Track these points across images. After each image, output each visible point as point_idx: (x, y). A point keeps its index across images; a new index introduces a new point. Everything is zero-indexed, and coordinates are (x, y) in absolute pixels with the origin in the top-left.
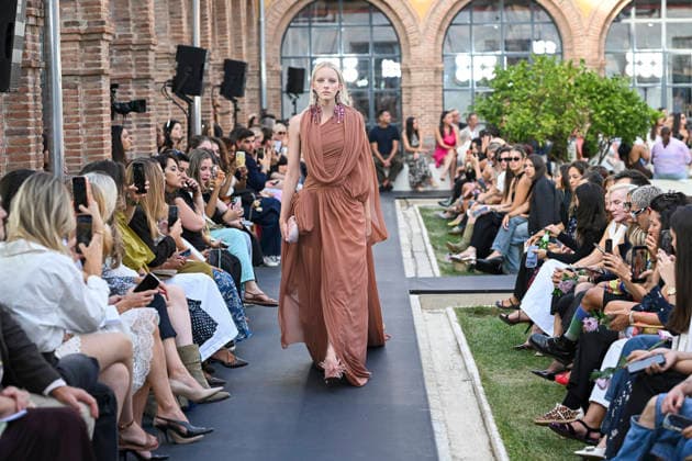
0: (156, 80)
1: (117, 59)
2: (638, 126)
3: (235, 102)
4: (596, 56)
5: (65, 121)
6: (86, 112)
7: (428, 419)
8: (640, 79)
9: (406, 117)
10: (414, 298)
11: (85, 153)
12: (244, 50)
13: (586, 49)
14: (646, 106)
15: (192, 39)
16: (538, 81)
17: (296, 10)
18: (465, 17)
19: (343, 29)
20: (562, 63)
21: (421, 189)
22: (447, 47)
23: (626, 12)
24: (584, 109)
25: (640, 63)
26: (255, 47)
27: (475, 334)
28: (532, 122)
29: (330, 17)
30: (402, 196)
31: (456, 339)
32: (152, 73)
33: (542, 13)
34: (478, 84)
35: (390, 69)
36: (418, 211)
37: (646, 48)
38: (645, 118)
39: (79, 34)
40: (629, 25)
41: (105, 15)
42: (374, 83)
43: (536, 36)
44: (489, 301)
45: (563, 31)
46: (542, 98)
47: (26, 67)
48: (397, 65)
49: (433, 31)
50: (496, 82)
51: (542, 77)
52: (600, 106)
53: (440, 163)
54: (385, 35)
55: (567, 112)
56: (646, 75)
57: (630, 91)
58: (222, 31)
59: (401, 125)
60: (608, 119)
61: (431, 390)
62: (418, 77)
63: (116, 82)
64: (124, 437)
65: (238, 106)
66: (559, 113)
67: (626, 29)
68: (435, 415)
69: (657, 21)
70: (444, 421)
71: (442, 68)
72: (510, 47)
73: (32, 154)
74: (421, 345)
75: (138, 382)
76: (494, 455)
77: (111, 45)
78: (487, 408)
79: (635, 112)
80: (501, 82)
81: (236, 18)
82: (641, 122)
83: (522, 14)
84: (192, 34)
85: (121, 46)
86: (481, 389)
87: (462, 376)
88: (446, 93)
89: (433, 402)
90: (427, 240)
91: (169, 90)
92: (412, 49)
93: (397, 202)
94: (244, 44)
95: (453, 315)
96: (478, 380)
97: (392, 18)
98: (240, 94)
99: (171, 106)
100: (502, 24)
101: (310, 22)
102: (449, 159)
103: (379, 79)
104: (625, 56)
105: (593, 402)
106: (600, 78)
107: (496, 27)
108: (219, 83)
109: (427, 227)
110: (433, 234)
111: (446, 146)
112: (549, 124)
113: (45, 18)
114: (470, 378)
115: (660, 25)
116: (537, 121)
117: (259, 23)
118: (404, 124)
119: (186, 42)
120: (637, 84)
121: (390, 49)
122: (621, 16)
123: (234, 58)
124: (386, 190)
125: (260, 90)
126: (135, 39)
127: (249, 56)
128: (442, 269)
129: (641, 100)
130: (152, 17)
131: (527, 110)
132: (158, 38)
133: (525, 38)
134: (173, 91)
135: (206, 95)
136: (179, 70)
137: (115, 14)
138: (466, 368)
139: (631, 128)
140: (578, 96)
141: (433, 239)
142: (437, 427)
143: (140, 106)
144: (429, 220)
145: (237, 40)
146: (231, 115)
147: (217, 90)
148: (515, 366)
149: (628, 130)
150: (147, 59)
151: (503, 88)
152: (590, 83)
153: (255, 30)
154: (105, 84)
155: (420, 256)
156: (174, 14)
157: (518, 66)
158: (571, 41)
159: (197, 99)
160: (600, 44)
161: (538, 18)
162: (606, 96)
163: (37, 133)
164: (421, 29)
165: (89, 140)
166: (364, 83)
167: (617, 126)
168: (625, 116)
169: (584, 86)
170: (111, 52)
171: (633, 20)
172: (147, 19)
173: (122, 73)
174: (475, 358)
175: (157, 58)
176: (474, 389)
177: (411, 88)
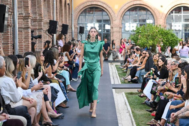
0: (44, 29)
1: (33, 24)
2: (175, 43)
3: (65, 36)
4: (164, 24)
5: (19, 40)
6: (24, 38)
7: (117, 123)
8: (176, 30)
9: (112, 40)
10: (114, 90)
11: (24, 49)
12: (68, 22)
13: (161, 22)
14: (177, 38)
15: (54, 18)
16: (148, 30)
17: (82, 11)
18: (128, 13)
19: (95, 16)
20: (154, 26)
21: (116, 60)
22: (123, 21)
23: (172, 12)
24: (160, 38)
25: (176, 26)
26: (71, 21)
27: (130, 100)
28: (146, 42)
29: (91, 13)
30: (111, 62)
31: (125, 101)
33: (149, 12)
34: (131, 31)
35: (107, 27)
36: (115, 66)
37: (177, 22)
38: (177, 41)
39: (23, 17)
40: (173, 16)
41: (30, 12)
42: (103, 31)
43: (148, 18)
44: (135, 91)
45: (155, 17)
46: (149, 35)
47: (8, 26)
48: (109, 26)
49: (119, 17)
50: (136, 31)
51: (149, 30)
52: (165, 38)
53: (121, 53)
54: (106, 18)
55: (156, 39)
56: (177, 29)
57: (173, 33)
58: (62, 16)
59: (110, 42)
60: (167, 41)
61: (118, 115)
62: (115, 29)
63: (33, 30)
65: (66, 37)
66: (153, 39)
67: (172, 17)
68: (119, 122)
69: (181, 14)
70: (122, 124)
71: (122, 27)
72: (140, 21)
73: (10, 49)
74: (116, 103)
75: (38, 112)
77: (32, 20)
78: (133, 120)
79: (174, 39)
80: (138, 31)
81: (66, 13)
82: (176, 42)
83: (143, 12)
84: (54, 17)
85: (34, 20)
86: (132, 115)
87: (127, 111)
88: (123, 34)
89: (119, 118)
90: (117, 74)
91: (47, 32)
92: (114, 22)
93: (109, 63)
94: (68, 20)
95: (124, 94)
96: (131, 113)
97: (107, 12)
98: (66, 33)
99: (47, 36)
100: (138, 15)
101: (86, 14)
102: (123, 51)
103: (104, 30)
104: (171, 24)
105: (162, 119)
106: (165, 30)
107: (136, 16)
108: (61, 30)
109: (117, 70)
110: (119, 72)
111: (123, 48)
112: (151, 42)
113: (14, 12)
114: (129, 112)
115: (181, 15)
116: (147, 42)
117: (72, 14)
118: (111, 42)
119: (52, 19)
120: (175, 32)
121: (108, 21)
122: (171, 13)
123: (65, 24)
124: (106, 60)
125: (72, 32)
126: (38, 18)
127: (69, 23)
128: (121, 82)
129: (176, 36)
130: (43, 12)
131: (145, 39)
132: (44, 18)
133: (144, 19)
134: (48, 33)
135: (57, 34)
136: (50, 27)
137: (33, 12)
138: (128, 109)
139: (173, 44)
140: (159, 35)
141: (119, 74)
142: (119, 125)
143: (40, 37)
144: (118, 68)
145: (66, 19)
146: (64, 39)
147: (60, 32)
148: (141, 109)
149: (172, 44)
150: (41, 24)
151: (138, 32)
152: (162, 31)
153: (71, 16)
154: (30, 31)
156: (49, 12)
157: (143, 27)
158: (157, 20)
159: (55, 35)
160: (165, 21)
161: (148, 13)
162: (166, 35)
163: (11, 44)
164: (116, 16)
165: (25, 46)
166: (100, 31)
167: (169, 43)
168: (172, 40)
169: (160, 32)
170: (31, 22)
171: (174, 14)
172: (41, 13)
173: (34, 28)
174: (130, 106)
175: (44, 24)
176: (130, 116)
177: (113, 32)
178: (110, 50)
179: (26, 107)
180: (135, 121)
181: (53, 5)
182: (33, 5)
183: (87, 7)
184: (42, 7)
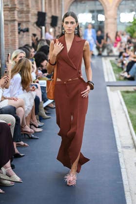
0: (32, 22)
1: (20, 16)
3: (55, 28)
5: (5, 34)
6: (11, 32)
7: (112, 125)
10: (108, 88)
11: (11, 44)
15: (42, 9)
18: (124, 2)
19: (87, 6)
26: (60, 12)
27: (126, 99)
31: (120, 100)
32: (30, 20)
34: (128, 23)
35: (101, 18)
36: (109, 61)
39: (8, 8)
41: (16, 2)
49: (114, 7)
50: (133, 22)
58: (50, 6)
61: (113, 116)
62: (110, 20)
63: (20, 23)
68: (114, 123)
70: (117, 125)
71: (117, 18)
74: (110, 102)
76: (131, 134)
77: (19, 11)
78: (130, 121)
81: (55, 3)
85: (21, 12)
86: (128, 116)
87: (122, 111)
89: (114, 119)
90: (112, 70)
91: (35, 25)
92: (108, 13)
93: (103, 59)
94: (57, 11)
95: (120, 93)
96: (127, 113)
98: (56, 25)
99: (35, 29)
100: (135, 4)
103: (98, 21)
107: (133, 5)
108: (50, 22)
109: (113, 66)
110: (114, 68)
114: (125, 112)
117: (61, 4)
119: (40, 10)
121: (101, 12)
123: (54, 15)
124: (100, 55)
126: (25, 9)
127: (59, 14)
128: (117, 79)
132: (32, 9)
136: (39, 19)
137: (19, 2)
138: (123, 109)
141: (114, 70)
142: (115, 127)
143: (27, 30)
144: (113, 64)
147: (49, 25)
150: (28, 16)
151: (135, 24)
153: (61, 6)
154: (16, 23)
159: (43, 28)
164: (110, 6)
165: (12, 40)
166: (93, 22)
170: (18, 14)
172: (29, 3)
173: (21, 20)
174: (126, 106)
175: (32, 16)
176: (126, 115)
177: (107, 24)
179: (14, 108)
180: (132, 123)
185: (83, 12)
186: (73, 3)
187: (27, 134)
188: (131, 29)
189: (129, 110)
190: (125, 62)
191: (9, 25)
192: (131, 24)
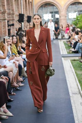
1: (8, 16)
3: (29, 23)
6: (3, 26)
7: (66, 80)
10: (63, 58)
11: (3, 34)
15: (21, 12)
17: (40, 6)
18: (71, 6)
19: (48, 9)
22: (67, 12)
27: (74, 64)
29: (46, 7)
30: (60, 39)
31: (70, 65)
32: (15, 19)
34: (73, 19)
35: (57, 16)
36: (63, 42)
39: (1, 12)
41: (6, 8)
44: (77, 58)
49: (65, 9)
54: (56, 10)
58: (27, 10)
61: (66, 75)
62: (62, 18)
63: (8, 21)
64: (13, 85)
70: (69, 80)
71: (66, 16)
76: (78, 86)
77: (7, 14)
78: (76, 78)
81: (29, 8)
85: (9, 14)
86: (75, 75)
87: (71, 72)
89: (67, 77)
90: (65, 47)
91: (18, 22)
92: (61, 13)
93: (59, 41)
94: (31, 13)
95: (70, 61)
97: (57, 7)
98: (30, 22)
99: (18, 24)
101: (42, 9)
103: (55, 18)
107: (76, 8)
109: (65, 45)
114: (73, 72)
117: (33, 9)
121: (57, 12)
123: (29, 15)
126: (11, 13)
127: (32, 15)
128: (68, 53)
132: (16, 12)
133: (81, 10)
135: (24, 22)
136: (20, 18)
137: (8, 8)
141: (66, 47)
142: (68, 82)
143: (13, 25)
145: (29, 12)
147: (26, 21)
148: (81, 70)
151: (78, 19)
154: (6, 21)
155: (63, 50)
156: (18, 8)
157: (80, 15)
164: (63, 9)
165: (4, 31)
166: (52, 19)
172: (13, 9)
173: (9, 19)
174: (74, 69)
175: (15, 16)
176: (74, 75)
177: (61, 20)
178: (59, 32)
179: (7, 72)
180: (78, 79)
181: (21, 3)
182: (8, 4)
183: (43, 4)
184: (14, 5)
185: (46, 13)
186: (40, 8)
187: (15, 88)
188: (75, 22)
189: (76, 71)
190: (72, 42)
191: (2, 22)
192: (76, 20)
